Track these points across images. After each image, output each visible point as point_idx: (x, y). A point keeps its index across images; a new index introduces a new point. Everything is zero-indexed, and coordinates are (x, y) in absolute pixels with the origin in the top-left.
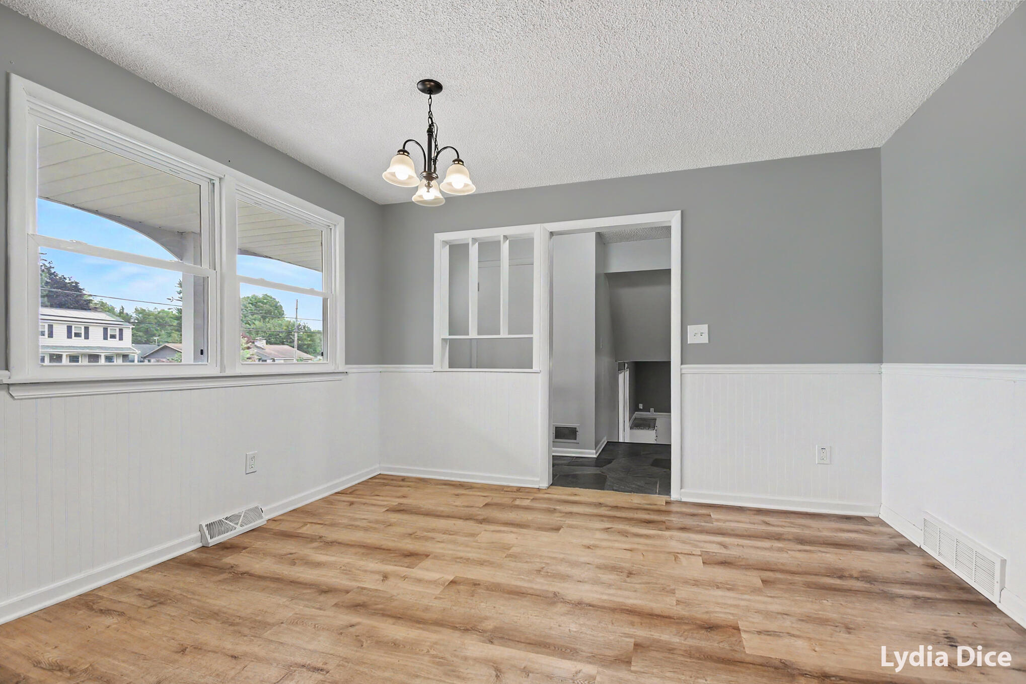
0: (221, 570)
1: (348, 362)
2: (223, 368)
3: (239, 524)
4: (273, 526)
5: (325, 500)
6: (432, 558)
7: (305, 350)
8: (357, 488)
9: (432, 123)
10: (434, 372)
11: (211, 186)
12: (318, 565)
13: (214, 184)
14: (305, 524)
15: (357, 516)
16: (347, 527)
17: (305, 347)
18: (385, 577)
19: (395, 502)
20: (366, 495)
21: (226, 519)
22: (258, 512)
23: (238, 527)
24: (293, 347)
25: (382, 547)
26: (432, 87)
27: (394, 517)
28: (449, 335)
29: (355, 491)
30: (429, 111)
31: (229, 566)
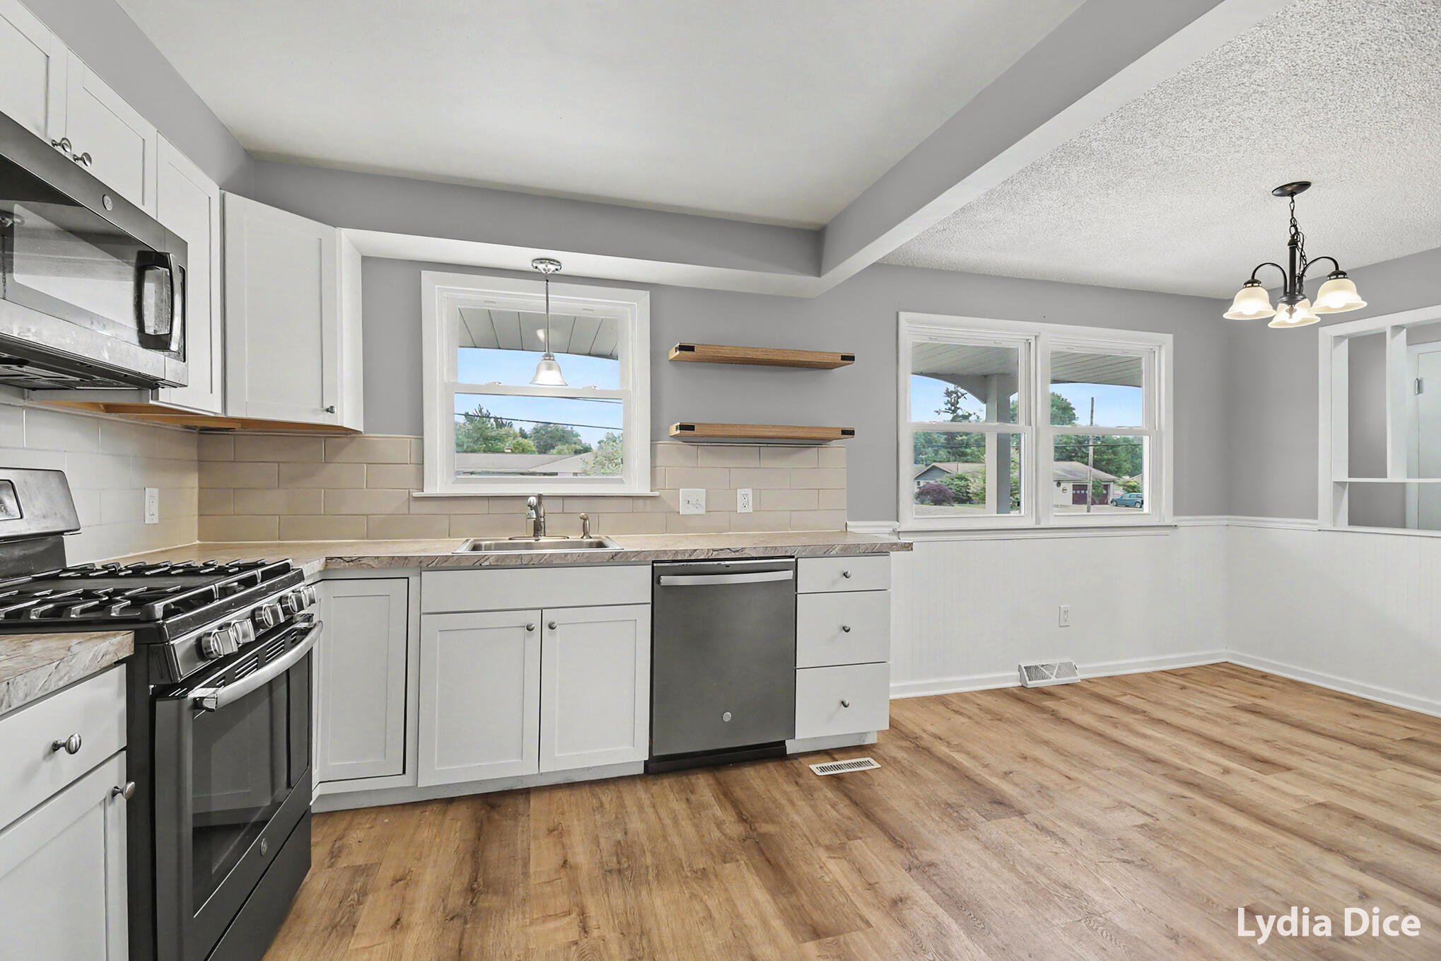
0: (1043, 710)
1: (1177, 511)
2: (1038, 521)
3: (1055, 674)
4: (1087, 686)
5: (1147, 675)
6: (1296, 773)
7: (1104, 468)
8: (1192, 672)
9: (1297, 232)
10: (1320, 530)
11: (1027, 346)
12: (1144, 736)
13: (1030, 343)
14: (1125, 694)
15: (1189, 702)
16: (1176, 709)
17: (1104, 463)
18: (1226, 771)
19: (1248, 701)
20: (1202, 682)
21: (1043, 666)
22: (1072, 669)
23: (1053, 677)
24: (1087, 464)
25: (1224, 743)
26: (1293, 189)
27: (1245, 717)
28: (1349, 477)
29: (1187, 674)
30: (1291, 217)
31: (1050, 710)
